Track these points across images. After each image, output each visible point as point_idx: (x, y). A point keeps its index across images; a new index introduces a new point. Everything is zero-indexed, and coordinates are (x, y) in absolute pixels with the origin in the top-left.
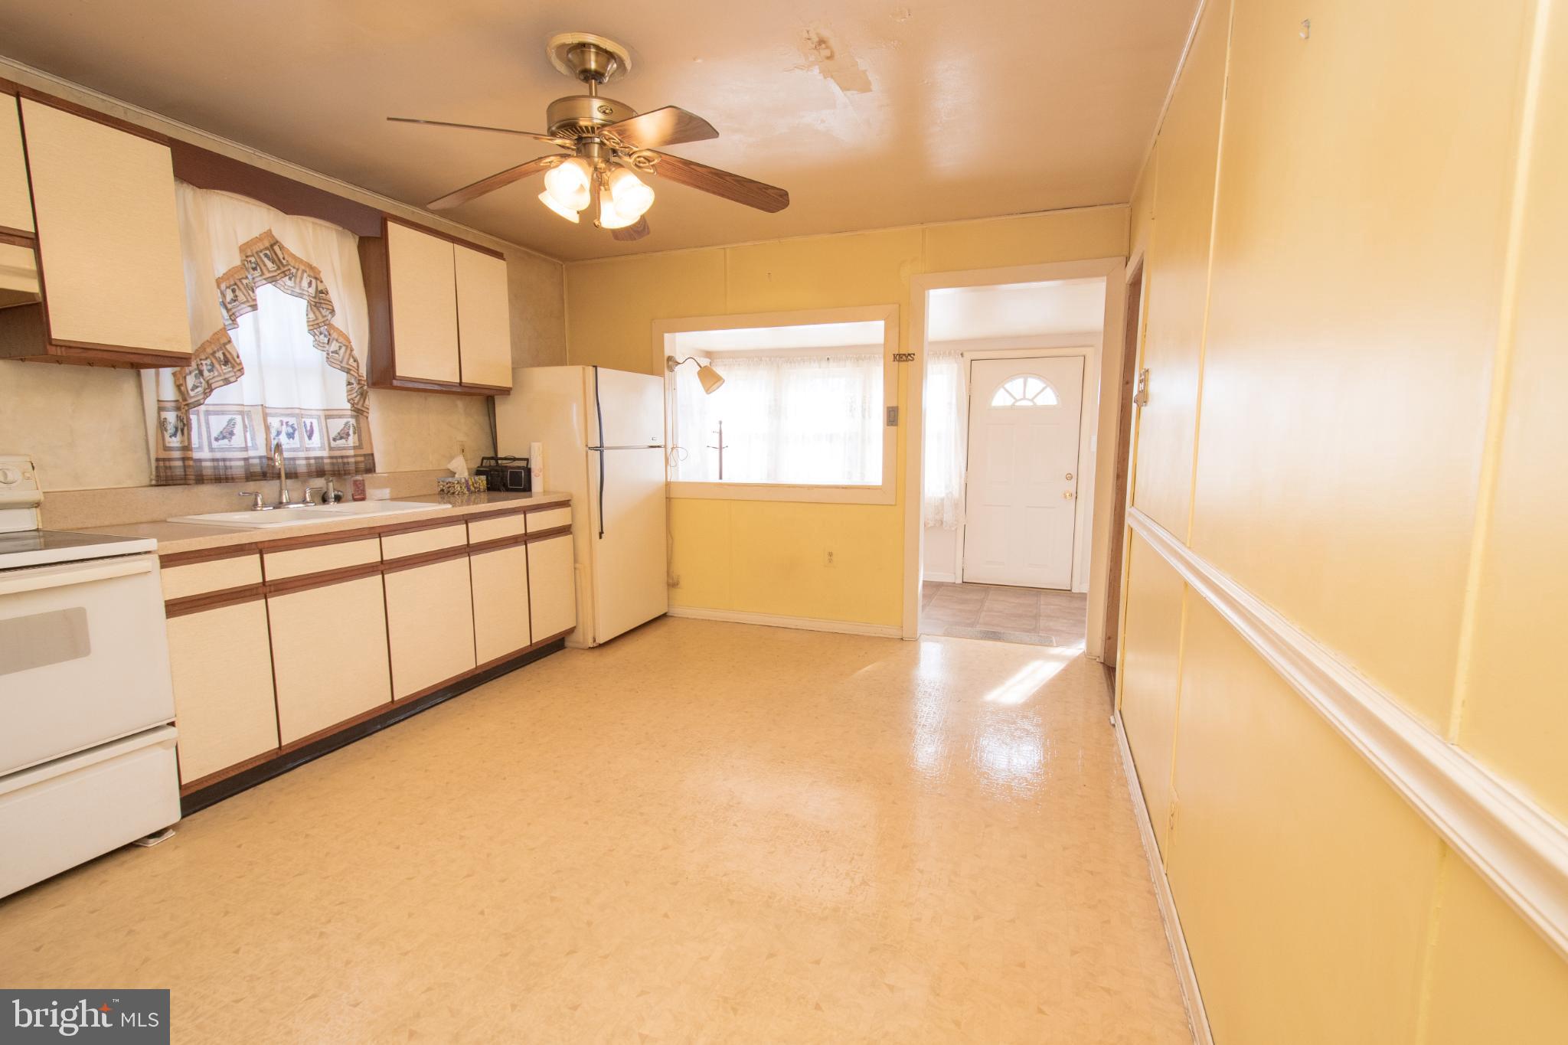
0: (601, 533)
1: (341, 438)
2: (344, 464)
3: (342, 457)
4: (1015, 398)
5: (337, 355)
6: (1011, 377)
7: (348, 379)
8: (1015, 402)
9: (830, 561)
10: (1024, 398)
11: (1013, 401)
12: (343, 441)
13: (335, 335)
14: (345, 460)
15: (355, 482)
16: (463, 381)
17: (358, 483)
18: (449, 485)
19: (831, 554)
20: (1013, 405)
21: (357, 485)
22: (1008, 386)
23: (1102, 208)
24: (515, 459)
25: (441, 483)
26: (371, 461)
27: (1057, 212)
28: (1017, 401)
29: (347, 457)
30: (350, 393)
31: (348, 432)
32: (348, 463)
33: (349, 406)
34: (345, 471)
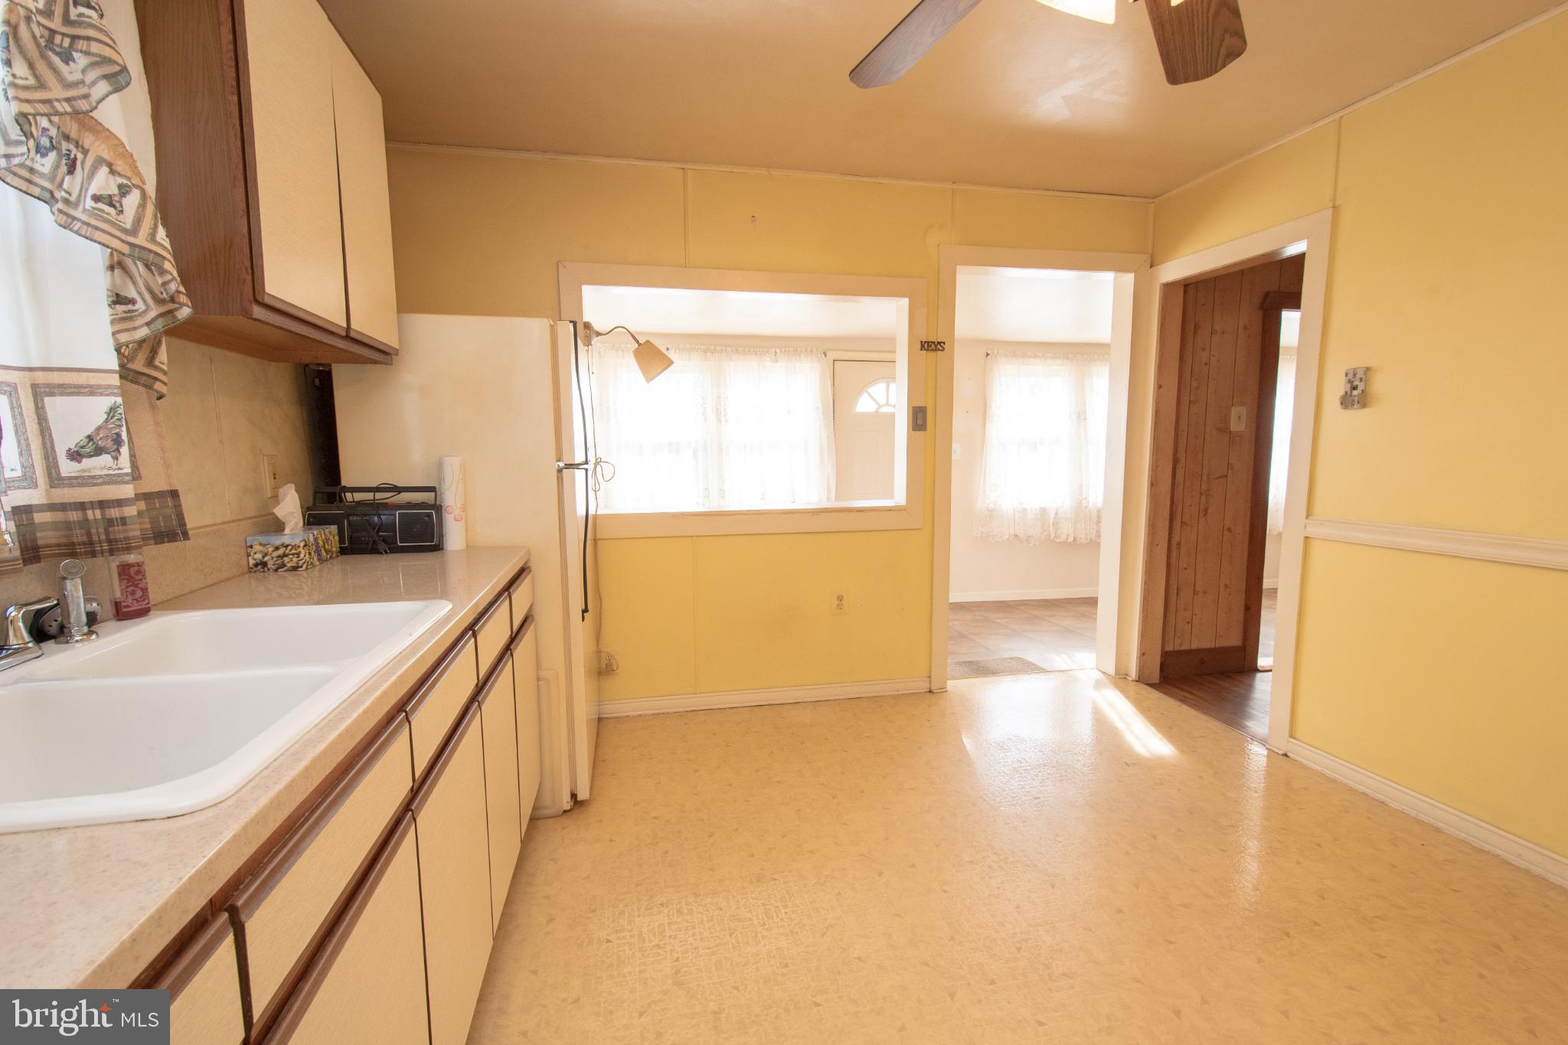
0: (585, 611)
1: (99, 451)
2: (110, 522)
3: (102, 505)
4: (878, 404)
5: (112, 211)
6: (874, 381)
7: (114, 284)
8: (879, 408)
9: (840, 607)
10: (888, 404)
11: (877, 407)
12: (105, 459)
13: (98, 148)
14: (114, 513)
15: (124, 570)
16: (354, 326)
17: (133, 571)
18: (281, 551)
19: (840, 598)
20: (877, 412)
21: (130, 579)
22: (872, 390)
23: (1132, 199)
24: (398, 490)
25: (257, 548)
26: (170, 511)
27: (1091, 196)
28: (880, 407)
29: (120, 503)
30: (119, 327)
31: (118, 435)
32: (123, 521)
33: (113, 363)
34: (109, 541)
